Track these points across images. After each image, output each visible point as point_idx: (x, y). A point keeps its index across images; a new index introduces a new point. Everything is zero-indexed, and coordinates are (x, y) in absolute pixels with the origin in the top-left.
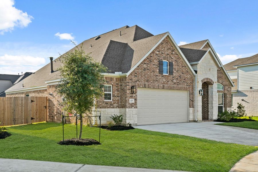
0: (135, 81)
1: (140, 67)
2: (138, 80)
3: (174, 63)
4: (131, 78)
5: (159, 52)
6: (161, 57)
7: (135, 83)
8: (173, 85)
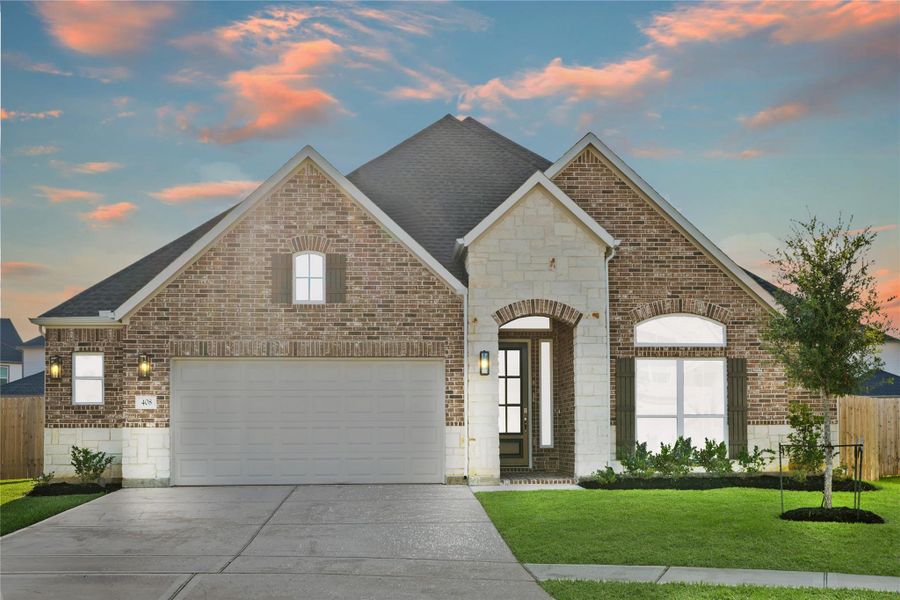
0: (158, 337)
1: (184, 286)
2: (171, 333)
3: (350, 255)
4: (144, 328)
5: (276, 223)
6: (283, 241)
7: (159, 342)
8: (345, 338)
